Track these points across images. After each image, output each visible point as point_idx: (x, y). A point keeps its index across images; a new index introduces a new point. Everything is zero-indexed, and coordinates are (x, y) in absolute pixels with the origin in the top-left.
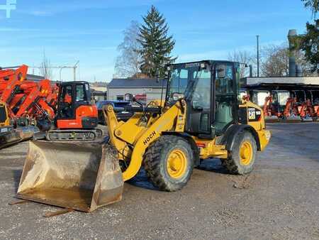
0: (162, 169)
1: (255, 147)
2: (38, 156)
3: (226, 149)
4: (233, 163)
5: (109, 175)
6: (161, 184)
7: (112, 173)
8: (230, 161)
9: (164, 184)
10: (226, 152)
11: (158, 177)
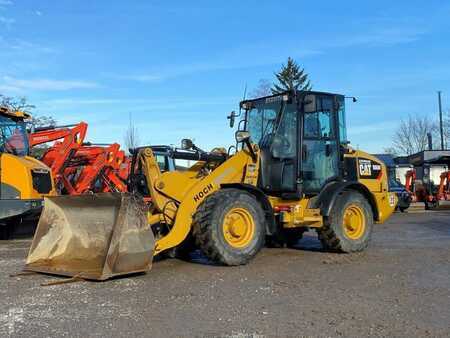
0: (214, 232)
1: (370, 215)
2: (56, 217)
3: (321, 214)
4: (332, 235)
5: (132, 233)
6: (214, 254)
7: (136, 231)
8: (329, 232)
9: (218, 254)
10: (320, 219)
11: (210, 244)
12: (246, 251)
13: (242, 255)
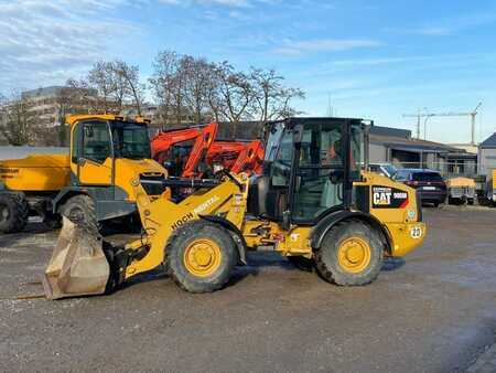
4: (323, 268)
10: (309, 250)
12: (210, 280)
13: (204, 284)
